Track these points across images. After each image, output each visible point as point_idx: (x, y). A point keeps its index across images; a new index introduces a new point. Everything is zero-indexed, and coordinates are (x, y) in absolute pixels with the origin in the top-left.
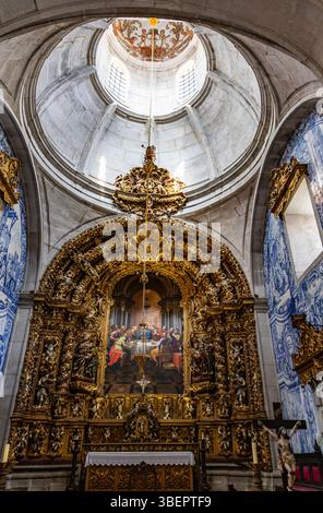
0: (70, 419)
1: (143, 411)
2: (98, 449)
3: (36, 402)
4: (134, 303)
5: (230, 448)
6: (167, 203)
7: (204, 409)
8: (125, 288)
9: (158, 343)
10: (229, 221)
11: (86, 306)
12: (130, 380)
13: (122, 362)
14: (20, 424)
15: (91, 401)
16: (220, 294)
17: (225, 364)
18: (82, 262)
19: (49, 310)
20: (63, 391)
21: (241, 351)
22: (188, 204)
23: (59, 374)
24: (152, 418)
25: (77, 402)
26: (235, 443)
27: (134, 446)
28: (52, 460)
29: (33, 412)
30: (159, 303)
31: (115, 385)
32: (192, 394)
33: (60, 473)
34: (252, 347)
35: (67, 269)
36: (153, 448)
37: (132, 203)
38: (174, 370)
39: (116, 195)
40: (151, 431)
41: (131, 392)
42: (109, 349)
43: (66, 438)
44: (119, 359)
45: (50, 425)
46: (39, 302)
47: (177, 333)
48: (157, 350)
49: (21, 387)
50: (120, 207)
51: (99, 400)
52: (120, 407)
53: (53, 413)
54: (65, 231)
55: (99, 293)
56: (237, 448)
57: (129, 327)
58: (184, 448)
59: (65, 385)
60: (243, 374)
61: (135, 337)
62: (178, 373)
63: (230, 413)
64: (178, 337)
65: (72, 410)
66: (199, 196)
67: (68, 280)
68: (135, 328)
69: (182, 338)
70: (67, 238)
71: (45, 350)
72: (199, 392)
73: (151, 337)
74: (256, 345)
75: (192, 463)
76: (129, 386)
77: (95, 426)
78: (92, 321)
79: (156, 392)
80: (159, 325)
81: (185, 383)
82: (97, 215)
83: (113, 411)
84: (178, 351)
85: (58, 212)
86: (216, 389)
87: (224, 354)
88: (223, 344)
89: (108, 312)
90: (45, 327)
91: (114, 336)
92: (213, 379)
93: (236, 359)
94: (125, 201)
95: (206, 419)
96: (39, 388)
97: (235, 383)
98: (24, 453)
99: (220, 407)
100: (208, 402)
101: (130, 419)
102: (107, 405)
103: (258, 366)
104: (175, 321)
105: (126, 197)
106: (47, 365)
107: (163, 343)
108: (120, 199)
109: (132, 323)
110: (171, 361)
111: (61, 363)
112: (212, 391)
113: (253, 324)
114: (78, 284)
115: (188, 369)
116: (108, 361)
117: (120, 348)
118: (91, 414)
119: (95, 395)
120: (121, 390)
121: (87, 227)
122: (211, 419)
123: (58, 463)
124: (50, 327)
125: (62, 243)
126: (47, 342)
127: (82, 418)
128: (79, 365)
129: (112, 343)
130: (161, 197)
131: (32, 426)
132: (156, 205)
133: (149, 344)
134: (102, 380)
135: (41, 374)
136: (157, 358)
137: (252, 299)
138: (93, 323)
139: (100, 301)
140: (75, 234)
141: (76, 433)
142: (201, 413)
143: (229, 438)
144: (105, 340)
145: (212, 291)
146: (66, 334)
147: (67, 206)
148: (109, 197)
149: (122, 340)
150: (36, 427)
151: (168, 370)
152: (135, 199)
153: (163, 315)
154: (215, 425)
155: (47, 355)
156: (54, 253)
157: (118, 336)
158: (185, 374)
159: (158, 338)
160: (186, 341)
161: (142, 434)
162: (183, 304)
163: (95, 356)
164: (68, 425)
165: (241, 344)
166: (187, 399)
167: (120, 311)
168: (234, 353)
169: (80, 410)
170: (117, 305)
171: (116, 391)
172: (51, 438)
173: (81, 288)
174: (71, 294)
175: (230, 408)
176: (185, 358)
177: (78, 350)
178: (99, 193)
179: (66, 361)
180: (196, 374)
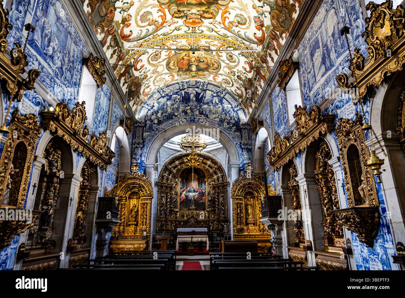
0: (171, 219)
1: (193, 217)
2: (180, 227)
3: (161, 215)
4: (188, 179)
5: (218, 227)
6: (199, 146)
7: (211, 216)
8: (185, 173)
9: (197, 194)
10: (221, 155)
11: (172, 183)
12: (188, 206)
13: (185, 200)
14: (158, 221)
15: (176, 214)
16: (218, 178)
17: (219, 202)
18: (171, 169)
19: (162, 187)
20: (168, 211)
21: (223, 199)
22: (207, 147)
23: (166, 206)
24: (195, 218)
25: (172, 214)
26: (220, 226)
27: (190, 226)
28: (167, 230)
29: (161, 218)
30: (197, 179)
31: (183, 208)
32: (208, 211)
33: (170, 234)
34: (226, 198)
35: (166, 171)
36: (196, 227)
37: (187, 147)
38: (203, 203)
39: (181, 144)
40: (195, 222)
41: (188, 210)
42: (180, 196)
43: (170, 224)
44: (184, 199)
45: (166, 221)
46: (159, 185)
47: (204, 190)
48: (197, 196)
49: (157, 211)
50: (183, 149)
51: (178, 213)
52: (185, 215)
53: (166, 218)
54: (165, 159)
55: (176, 177)
56: (220, 227)
57: (187, 188)
58: (205, 227)
59: (168, 209)
60: (223, 206)
61: (189, 191)
62: (204, 204)
63: (219, 217)
64: (204, 191)
65: (171, 217)
66: (211, 144)
67: (166, 175)
68: (189, 188)
69: (205, 192)
70: (166, 161)
71: (162, 199)
72: (210, 211)
73: (194, 191)
74: (227, 198)
75: (207, 231)
76: (188, 208)
77: (178, 221)
78: (175, 187)
79: (196, 210)
80: (197, 187)
81: (206, 207)
82: (175, 152)
83: (183, 216)
84: (204, 196)
85: (163, 154)
86: (215, 210)
87: (218, 199)
88: (218, 196)
89: (179, 183)
90: (161, 192)
91: (182, 191)
92: (214, 207)
93: (222, 201)
94: (184, 146)
95: (212, 219)
96: (161, 211)
97: (221, 208)
98: (160, 229)
99: (216, 215)
100: (213, 214)
101: (189, 219)
102: (181, 215)
103: (227, 204)
104: (203, 185)
105: (185, 145)
106: (163, 204)
107: (199, 193)
108: (183, 146)
109: (188, 186)
110: (202, 200)
111: (166, 203)
112: (214, 211)
113: (227, 191)
114: (169, 176)
115: (207, 203)
116: (180, 200)
117: (184, 195)
118: (176, 217)
119: (177, 212)
120: (185, 209)
121: (172, 156)
122: (213, 219)
123: (168, 231)
124: (163, 192)
125: (164, 163)
126: (162, 197)
127: (174, 219)
128: (172, 203)
129: (181, 194)
130: (197, 144)
131: (161, 222)
132: (196, 147)
133: (194, 194)
134: (179, 207)
135: (162, 207)
136: (197, 199)
137: (227, 183)
138: (175, 188)
139: (177, 180)
140: (168, 159)
141: (173, 223)
142: (210, 217)
143: (218, 224)
144: (179, 193)
145: (215, 177)
146: (167, 193)
147: (165, 151)
148: (179, 145)
149: (184, 193)
150: (163, 222)
151: (200, 203)
152: (188, 145)
153: (199, 184)
154: (214, 221)
155: (162, 201)
156: (162, 167)
157: (183, 191)
158: (206, 204)
159: (197, 192)
160: (207, 193)
161: (192, 223)
162: (206, 180)
163: (177, 200)
164: (170, 221)
165: (223, 196)
166: (206, 213)
167: (183, 182)
168: (221, 199)
169: (173, 216)
170: (182, 180)
171: (183, 210)
172: (166, 225)
173: (170, 177)
174: (167, 179)
175: (219, 216)
176: (206, 199)
177: (171, 198)
178: (175, 144)
179: (168, 202)
180: (209, 205)
